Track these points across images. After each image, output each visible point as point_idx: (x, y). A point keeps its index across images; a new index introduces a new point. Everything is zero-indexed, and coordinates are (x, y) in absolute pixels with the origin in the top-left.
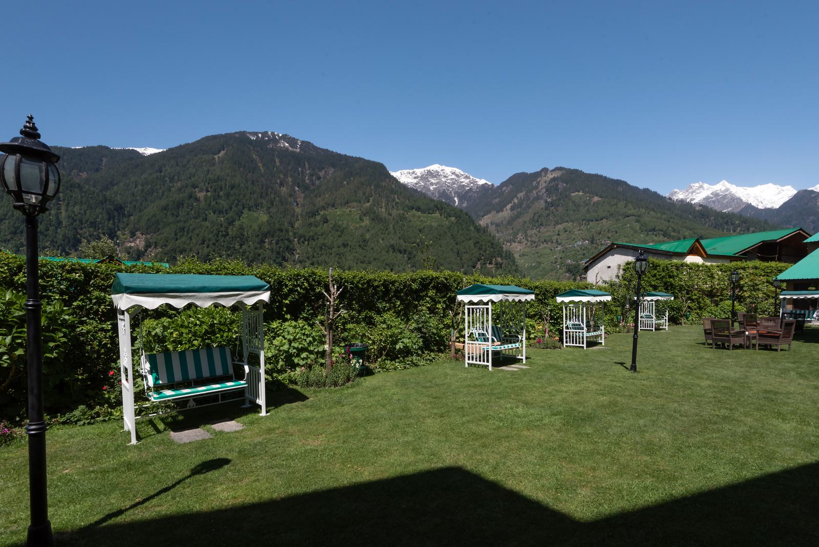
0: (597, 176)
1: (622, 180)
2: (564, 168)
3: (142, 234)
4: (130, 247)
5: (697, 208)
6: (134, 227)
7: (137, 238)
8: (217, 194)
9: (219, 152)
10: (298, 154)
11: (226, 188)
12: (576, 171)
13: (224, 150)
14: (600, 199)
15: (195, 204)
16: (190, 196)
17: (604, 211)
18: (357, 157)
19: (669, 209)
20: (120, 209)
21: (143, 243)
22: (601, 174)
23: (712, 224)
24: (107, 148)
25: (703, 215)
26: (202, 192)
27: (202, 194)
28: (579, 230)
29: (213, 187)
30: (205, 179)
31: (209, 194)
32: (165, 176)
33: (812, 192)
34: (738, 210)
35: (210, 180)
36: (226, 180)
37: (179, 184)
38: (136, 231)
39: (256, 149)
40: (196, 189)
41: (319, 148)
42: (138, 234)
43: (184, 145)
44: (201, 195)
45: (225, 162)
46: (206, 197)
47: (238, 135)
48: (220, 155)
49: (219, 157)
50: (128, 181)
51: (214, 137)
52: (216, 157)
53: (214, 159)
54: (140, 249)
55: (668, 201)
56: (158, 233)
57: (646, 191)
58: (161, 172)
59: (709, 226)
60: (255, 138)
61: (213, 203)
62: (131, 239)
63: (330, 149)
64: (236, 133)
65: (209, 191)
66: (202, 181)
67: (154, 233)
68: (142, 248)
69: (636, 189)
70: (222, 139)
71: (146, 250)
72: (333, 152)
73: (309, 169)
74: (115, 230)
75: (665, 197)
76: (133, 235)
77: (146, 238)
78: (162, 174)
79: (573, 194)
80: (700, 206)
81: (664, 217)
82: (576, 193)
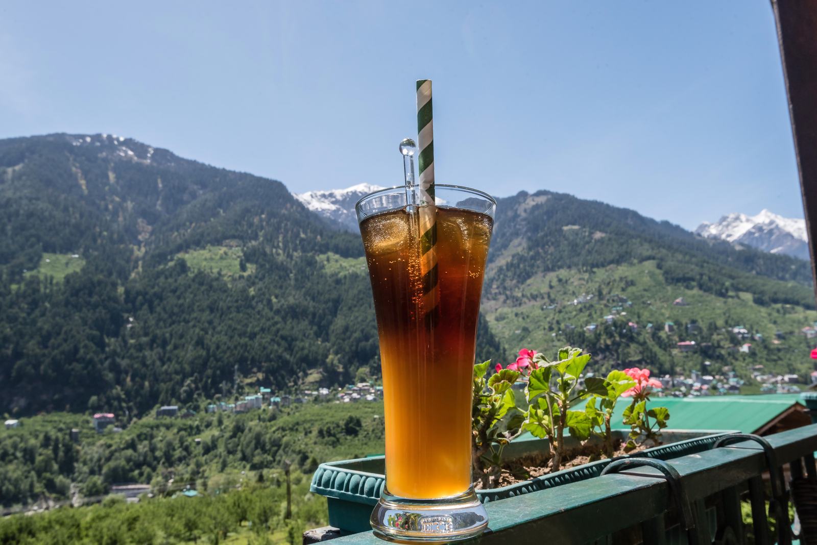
1: (631, 208)
2: (549, 191)
9: (16, 163)
10: (147, 166)
12: (567, 196)
14: (604, 235)
17: (612, 252)
19: (699, 249)
28: (580, 279)
36: (21, 205)
39: (78, 159)
45: (24, 178)
47: (51, 139)
48: (17, 168)
52: (10, 170)
53: (5, 173)
55: (697, 238)
57: (666, 224)
60: (78, 143)
69: (652, 221)
70: (24, 144)
72: (203, 165)
75: (692, 233)
79: (565, 228)
80: (742, 244)
81: (694, 260)
82: (569, 227)
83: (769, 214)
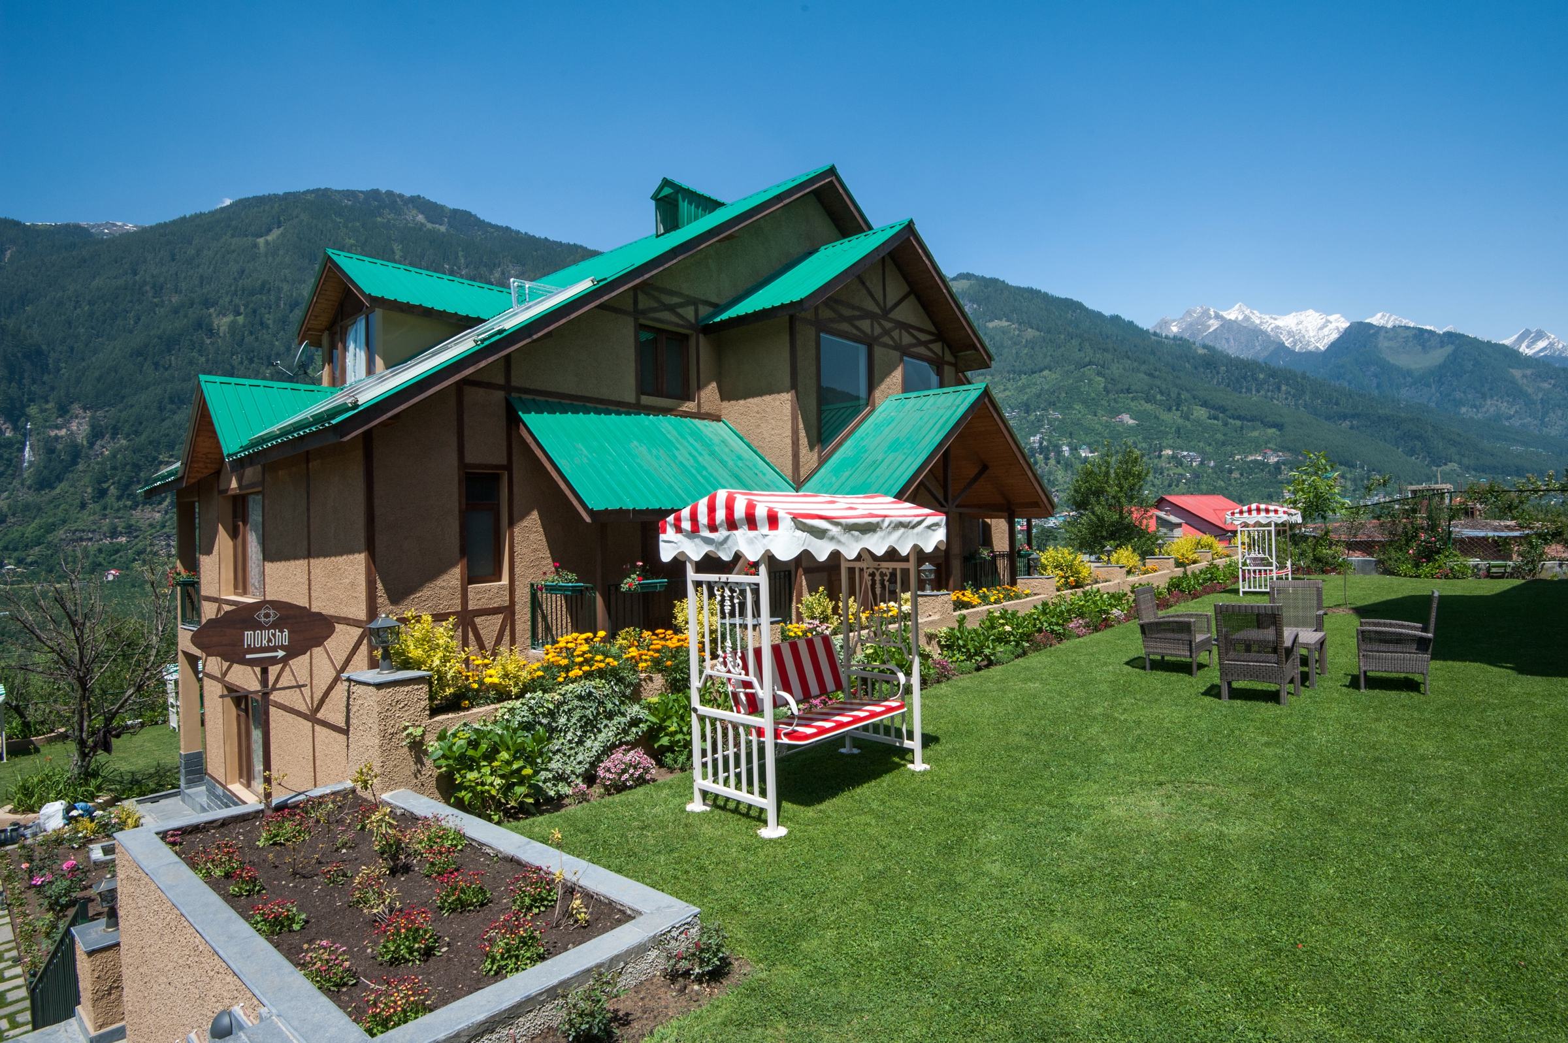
0: (1030, 291)
1: (1075, 299)
2: (973, 275)
3: (85, 409)
4: (57, 438)
5: (1201, 351)
6: (67, 395)
7: (71, 417)
8: (258, 318)
9: (269, 230)
10: (443, 235)
11: (278, 306)
12: (994, 281)
13: (279, 227)
14: (1037, 333)
15: (208, 341)
16: (199, 325)
17: (1045, 356)
18: (571, 243)
19: (1153, 353)
20: (36, 356)
21: (85, 428)
22: (1038, 288)
23: (1223, 379)
24: (17, 224)
25: (1208, 364)
26: (224, 315)
27: (225, 320)
28: (1005, 390)
29: (251, 305)
30: (233, 288)
31: (240, 319)
32: (145, 283)
33: (1370, 325)
34: (1266, 354)
35: (243, 290)
36: (279, 290)
37: (175, 299)
38: (72, 403)
39: (350, 225)
40: (212, 310)
41: (490, 225)
42: (76, 409)
43: (191, 216)
44: (222, 323)
45: (281, 252)
46: (233, 326)
47: (309, 197)
48: (269, 238)
49: (267, 243)
50: (60, 294)
51: (260, 201)
52: (261, 241)
53: (255, 246)
54: (79, 441)
55: (1153, 337)
56: (121, 406)
57: (1116, 319)
58: (135, 274)
59: (1218, 384)
60: (350, 203)
61: (249, 339)
62: (60, 421)
63: (514, 227)
64: (308, 192)
65: (239, 314)
66: (227, 293)
67: (111, 405)
68: (81, 439)
69: (1099, 315)
70: (277, 205)
71: (92, 445)
72: (518, 232)
73: (467, 267)
74: (22, 401)
75: (1147, 331)
76: (63, 410)
77: (92, 418)
78: (137, 278)
79: (991, 325)
80: (1205, 347)
81: (1143, 368)
82: (996, 323)
83: (1244, 308)
